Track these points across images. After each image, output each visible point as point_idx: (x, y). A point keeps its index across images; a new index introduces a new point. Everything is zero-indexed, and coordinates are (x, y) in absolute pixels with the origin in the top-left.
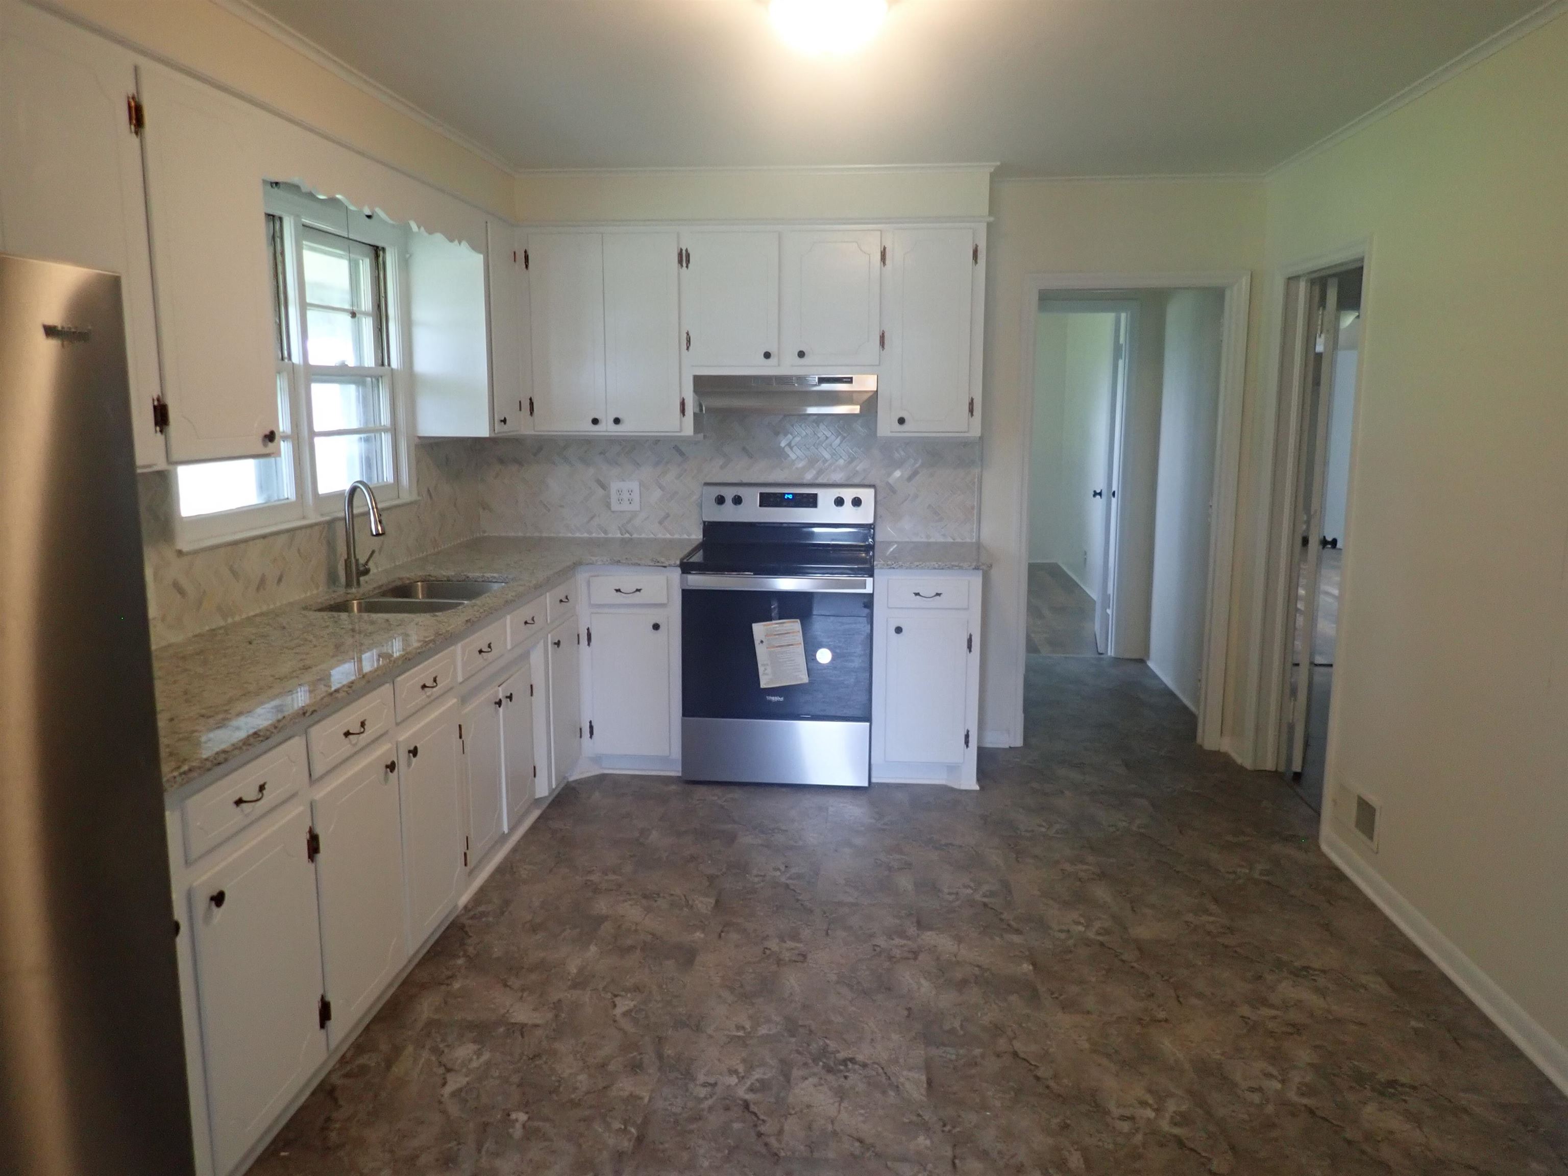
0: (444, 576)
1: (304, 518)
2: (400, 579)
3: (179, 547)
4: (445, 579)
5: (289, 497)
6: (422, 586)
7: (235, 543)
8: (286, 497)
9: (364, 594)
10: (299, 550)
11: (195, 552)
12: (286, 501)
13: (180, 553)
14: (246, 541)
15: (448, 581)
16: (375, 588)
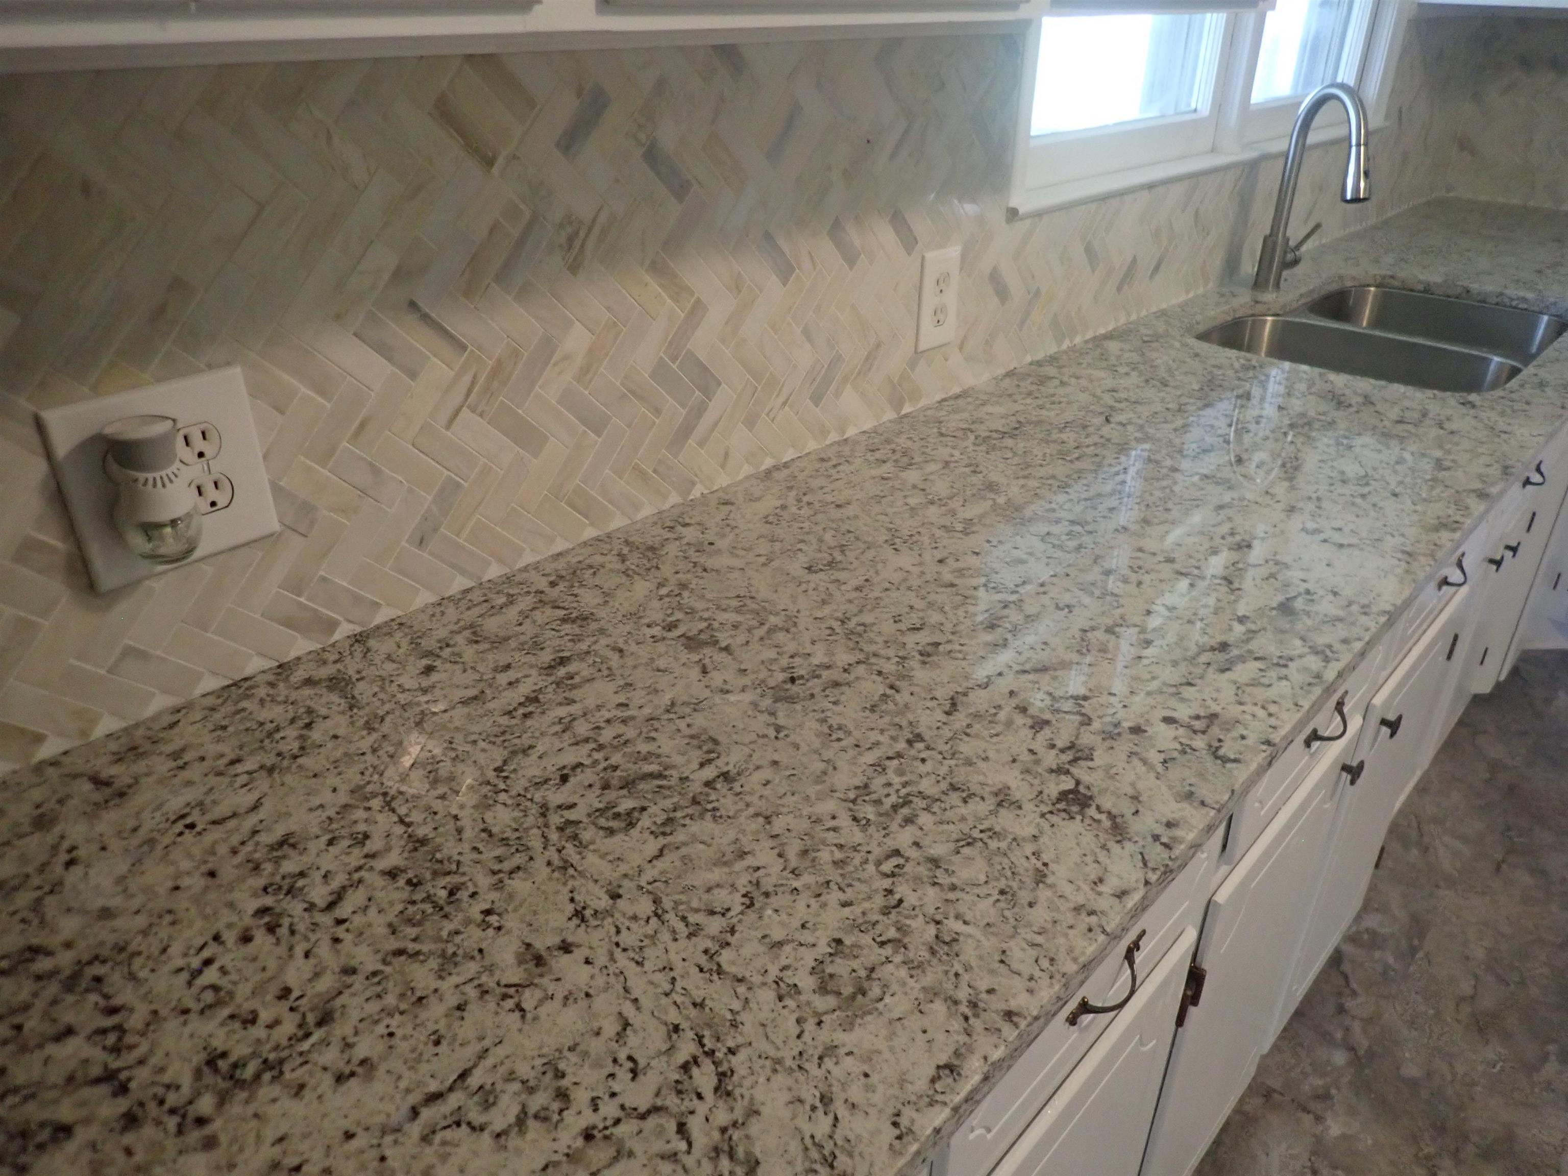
0: (1420, 282)
1: (1213, 150)
2: (1341, 277)
3: (1012, 204)
4: (1421, 287)
5: (1199, 107)
6: (1376, 296)
7: (1104, 198)
8: (1193, 106)
9: (1284, 306)
10: (1197, 214)
11: (1039, 214)
12: (1194, 116)
13: (1013, 214)
14: (1121, 194)
15: (1426, 291)
16: (1301, 295)
